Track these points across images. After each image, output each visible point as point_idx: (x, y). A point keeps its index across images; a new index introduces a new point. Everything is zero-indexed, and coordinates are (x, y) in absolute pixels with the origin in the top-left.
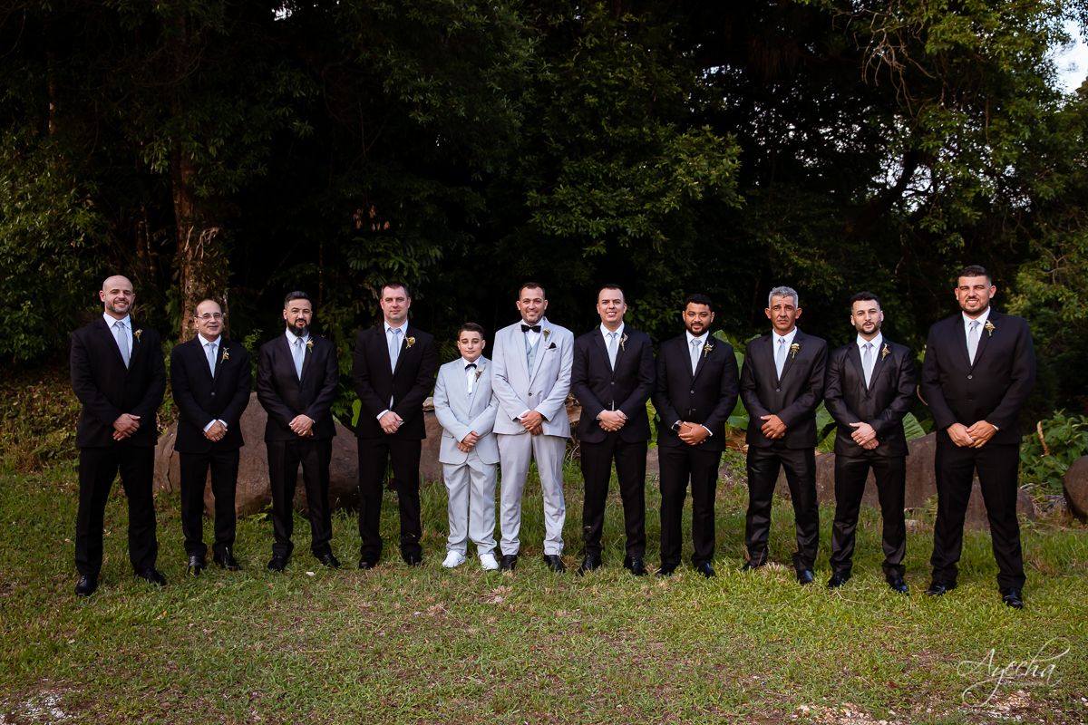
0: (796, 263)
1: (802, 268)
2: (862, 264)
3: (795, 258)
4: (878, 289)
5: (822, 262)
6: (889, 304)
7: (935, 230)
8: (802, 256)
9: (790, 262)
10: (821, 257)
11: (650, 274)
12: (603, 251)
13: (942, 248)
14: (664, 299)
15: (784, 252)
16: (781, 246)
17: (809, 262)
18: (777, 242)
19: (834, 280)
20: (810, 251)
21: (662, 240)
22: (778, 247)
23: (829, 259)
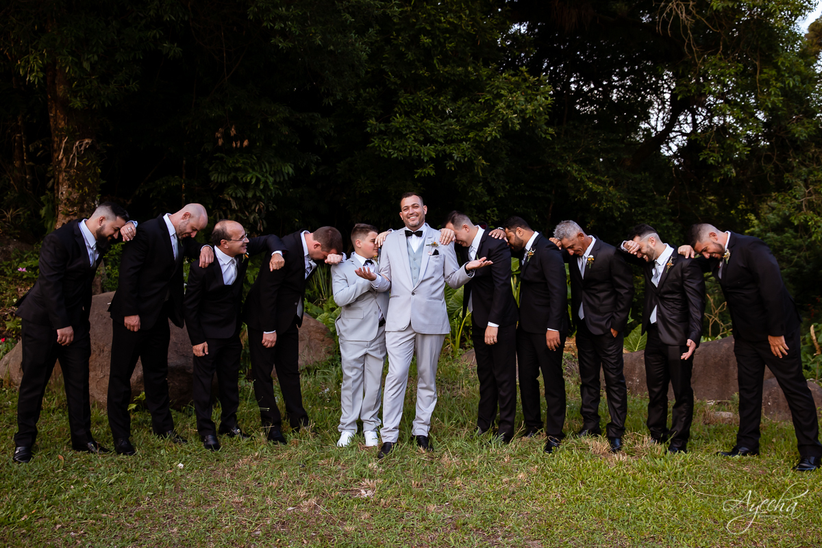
0: (591, 189)
1: (596, 192)
2: (643, 191)
3: (590, 184)
4: (657, 212)
5: (611, 188)
6: (665, 225)
7: (712, 162)
8: (595, 182)
9: (586, 187)
10: (611, 184)
11: (470, 194)
12: (433, 173)
13: (716, 177)
14: (480, 216)
15: (581, 179)
16: (578, 174)
17: (601, 188)
18: (574, 169)
19: (621, 204)
20: (605, 178)
21: (483, 164)
22: (575, 174)
23: (616, 186)
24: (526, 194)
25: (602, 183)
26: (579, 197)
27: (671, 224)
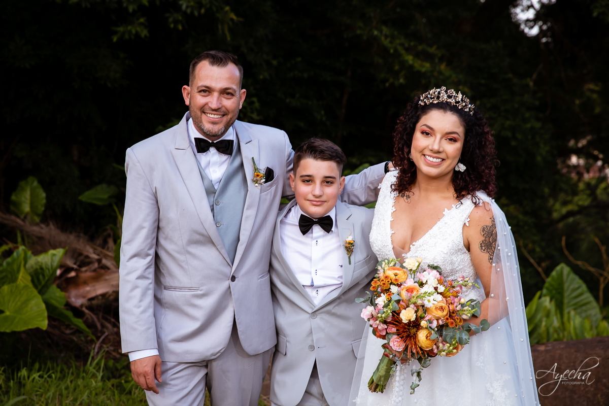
0: (411, 67)
1: (419, 72)
2: (493, 71)
3: (409, 59)
5: (443, 67)
6: (529, 126)
8: (418, 55)
9: (403, 63)
10: (441, 59)
15: (396, 50)
16: (391, 42)
17: (428, 65)
20: (432, 50)
22: (386, 42)
23: (449, 63)
24: (306, 75)
25: (428, 57)
26: (391, 80)
27: (538, 125)
